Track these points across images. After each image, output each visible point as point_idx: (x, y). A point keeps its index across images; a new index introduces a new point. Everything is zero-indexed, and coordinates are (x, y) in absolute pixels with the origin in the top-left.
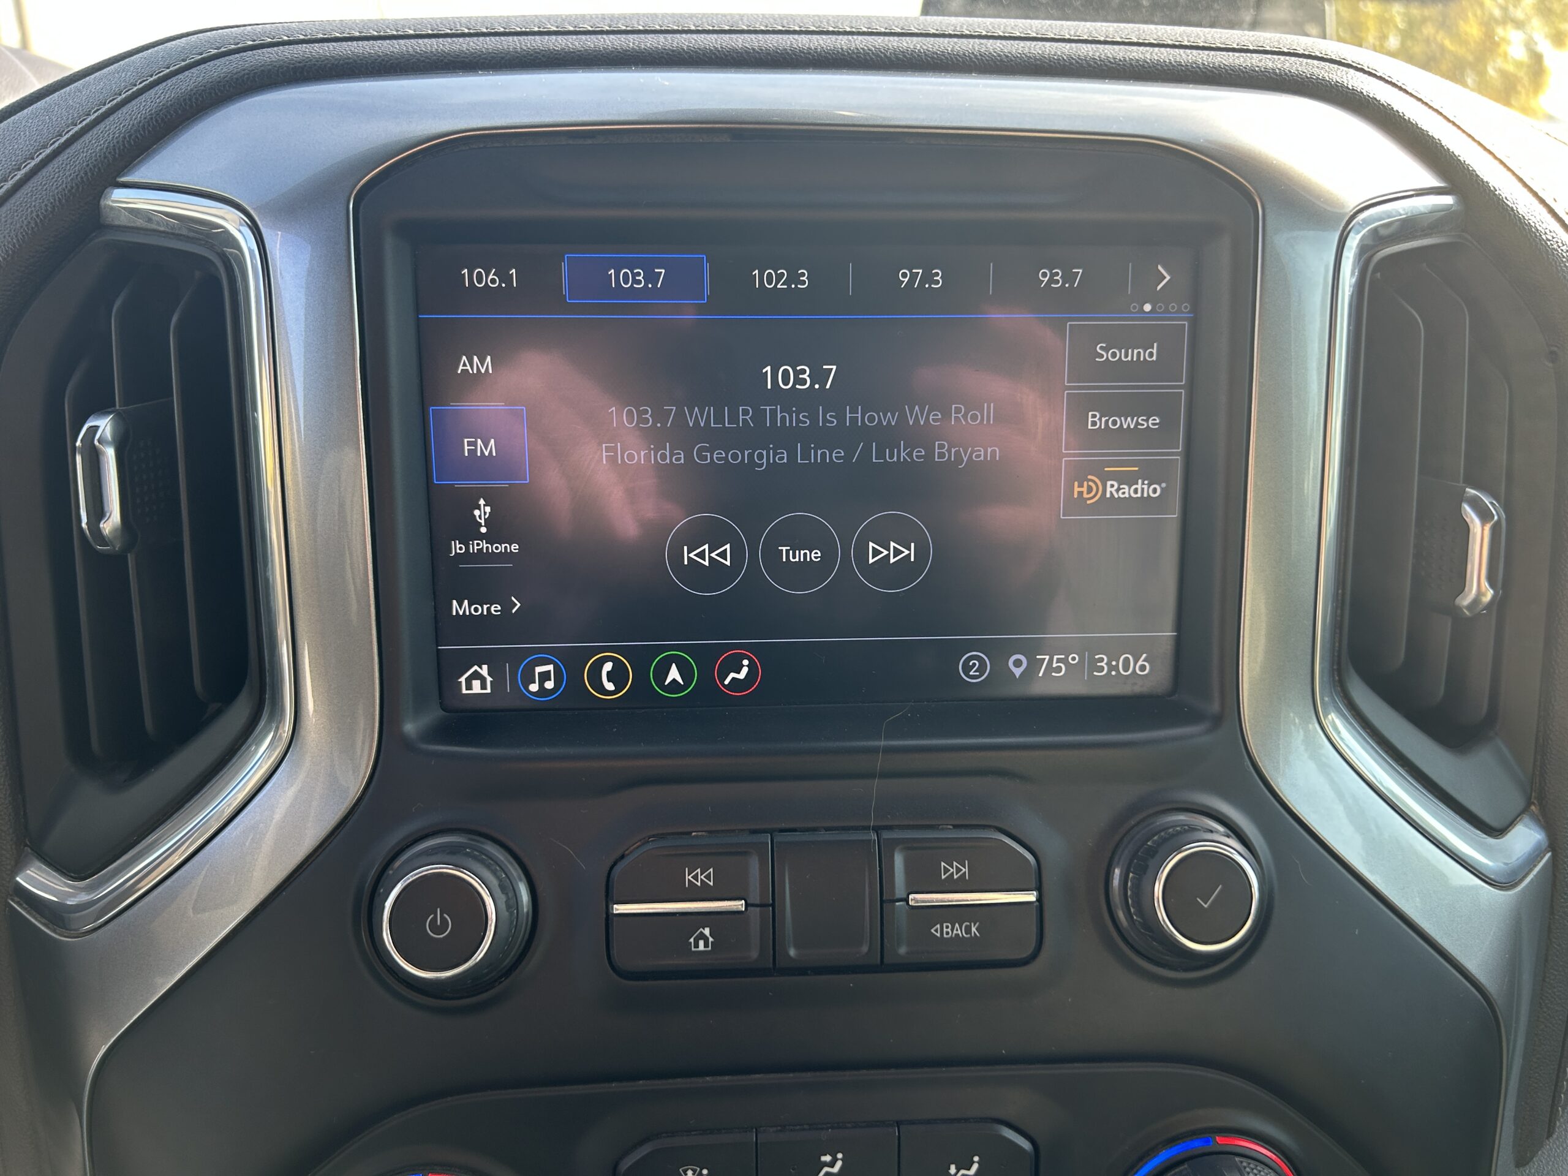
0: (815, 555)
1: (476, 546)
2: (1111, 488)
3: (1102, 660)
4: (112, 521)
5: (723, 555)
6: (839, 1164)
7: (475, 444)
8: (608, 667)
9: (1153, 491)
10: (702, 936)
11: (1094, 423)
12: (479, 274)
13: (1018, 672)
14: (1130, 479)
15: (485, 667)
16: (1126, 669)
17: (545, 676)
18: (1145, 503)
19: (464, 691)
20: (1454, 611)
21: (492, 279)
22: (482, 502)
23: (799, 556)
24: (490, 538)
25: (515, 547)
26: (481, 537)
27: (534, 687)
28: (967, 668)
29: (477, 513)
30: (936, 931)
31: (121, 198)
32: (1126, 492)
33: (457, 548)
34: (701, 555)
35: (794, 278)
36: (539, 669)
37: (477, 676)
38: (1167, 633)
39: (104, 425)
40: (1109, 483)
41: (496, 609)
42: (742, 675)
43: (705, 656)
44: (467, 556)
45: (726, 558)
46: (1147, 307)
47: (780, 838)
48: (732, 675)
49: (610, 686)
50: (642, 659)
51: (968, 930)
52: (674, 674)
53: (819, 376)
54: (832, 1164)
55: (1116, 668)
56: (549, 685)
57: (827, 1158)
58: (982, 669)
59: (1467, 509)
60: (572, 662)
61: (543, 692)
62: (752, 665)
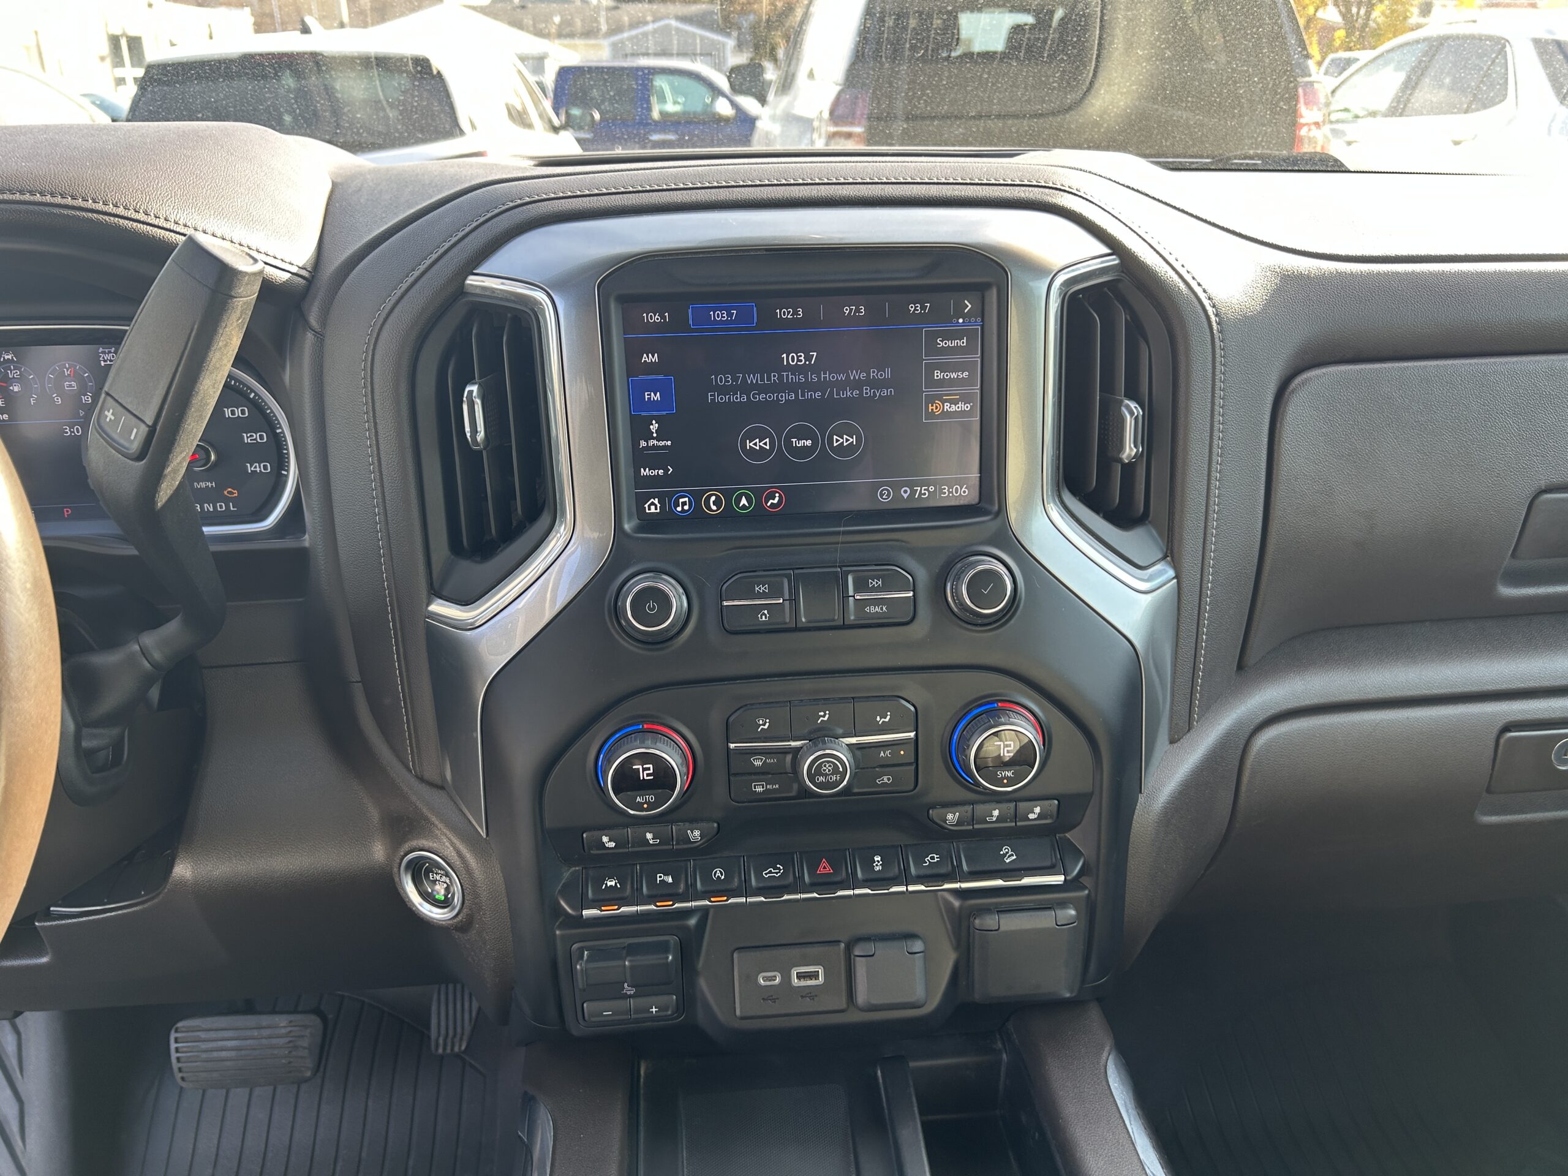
0: (809, 443)
1: (652, 443)
2: (947, 406)
3: (945, 489)
4: (481, 436)
5: (765, 444)
6: (827, 716)
7: (650, 395)
8: (713, 498)
9: (967, 407)
10: (764, 614)
11: (937, 376)
12: (651, 316)
13: (905, 496)
14: (954, 402)
15: (657, 499)
16: (956, 493)
17: (684, 504)
18: (963, 413)
19: (647, 511)
20: (1120, 460)
21: (657, 318)
22: (654, 422)
23: (801, 443)
24: (658, 439)
25: (669, 443)
26: (654, 438)
27: (679, 509)
28: (882, 495)
29: (651, 427)
30: (867, 609)
31: (472, 281)
32: (954, 408)
33: (643, 444)
34: (755, 444)
35: (795, 313)
36: (681, 500)
37: (653, 504)
38: (975, 475)
39: (475, 389)
40: (946, 404)
41: (661, 472)
42: (776, 501)
43: (758, 493)
44: (647, 448)
45: (766, 444)
46: (961, 321)
47: (796, 571)
48: (771, 501)
49: (714, 508)
50: (728, 494)
51: (882, 609)
52: (744, 501)
53: (808, 358)
54: (824, 716)
55: (952, 492)
56: (686, 507)
57: (822, 714)
58: (889, 495)
59: (1123, 409)
60: (696, 497)
61: (683, 511)
62: (780, 496)
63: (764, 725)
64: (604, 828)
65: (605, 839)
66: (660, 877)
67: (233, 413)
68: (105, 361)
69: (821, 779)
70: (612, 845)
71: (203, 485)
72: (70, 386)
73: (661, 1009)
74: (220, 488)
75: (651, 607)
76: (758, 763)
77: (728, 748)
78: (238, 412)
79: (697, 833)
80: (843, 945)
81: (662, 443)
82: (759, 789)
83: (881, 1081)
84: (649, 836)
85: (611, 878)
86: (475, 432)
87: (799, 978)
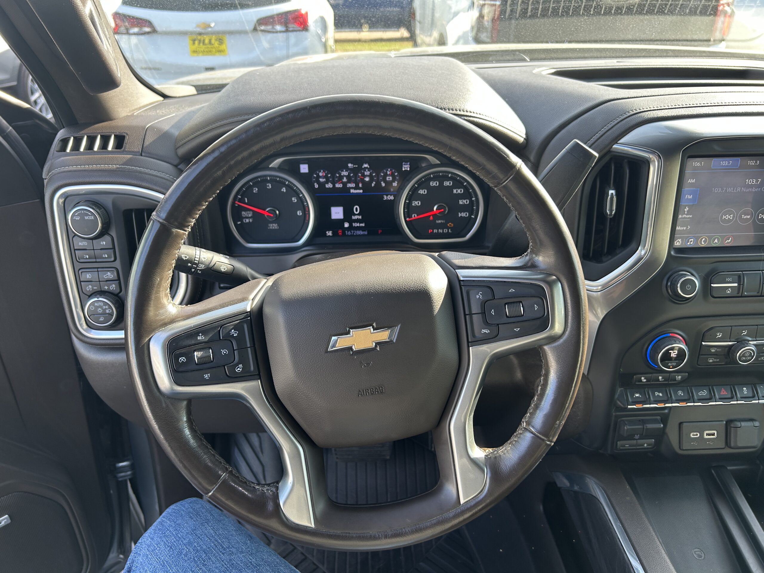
0: (749, 217)
1: (685, 216)
4: (614, 212)
5: (731, 217)
6: (746, 333)
7: (688, 196)
8: (704, 239)
10: (729, 290)
12: (696, 163)
15: (680, 240)
17: (691, 241)
19: (675, 244)
22: (687, 207)
23: (746, 217)
24: (687, 215)
25: (691, 216)
26: (685, 214)
27: (689, 244)
29: (685, 209)
31: (615, 147)
33: (680, 216)
34: (726, 217)
35: (756, 162)
36: (690, 240)
37: (679, 241)
39: (614, 192)
41: (685, 228)
42: (729, 241)
43: (722, 237)
44: (682, 218)
47: (744, 272)
48: (727, 241)
49: (703, 243)
50: (710, 238)
52: (716, 241)
53: (757, 181)
54: (744, 333)
56: (692, 243)
57: (744, 331)
60: (697, 238)
61: (690, 244)
62: (732, 239)
63: (719, 335)
64: (642, 374)
65: (643, 378)
66: (657, 394)
67: (457, 191)
68: (405, 168)
69: (744, 358)
70: (645, 380)
71: (440, 221)
72: (389, 179)
73: (648, 445)
74: (447, 222)
75: (689, 287)
76: (713, 351)
77: (701, 344)
78: (459, 191)
79: (680, 377)
80: (725, 422)
81: (688, 216)
82: (711, 361)
83: (715, 475)
84: (660, 378)
85: (637, 393)
86: (611, 210)
87: (706, 436)
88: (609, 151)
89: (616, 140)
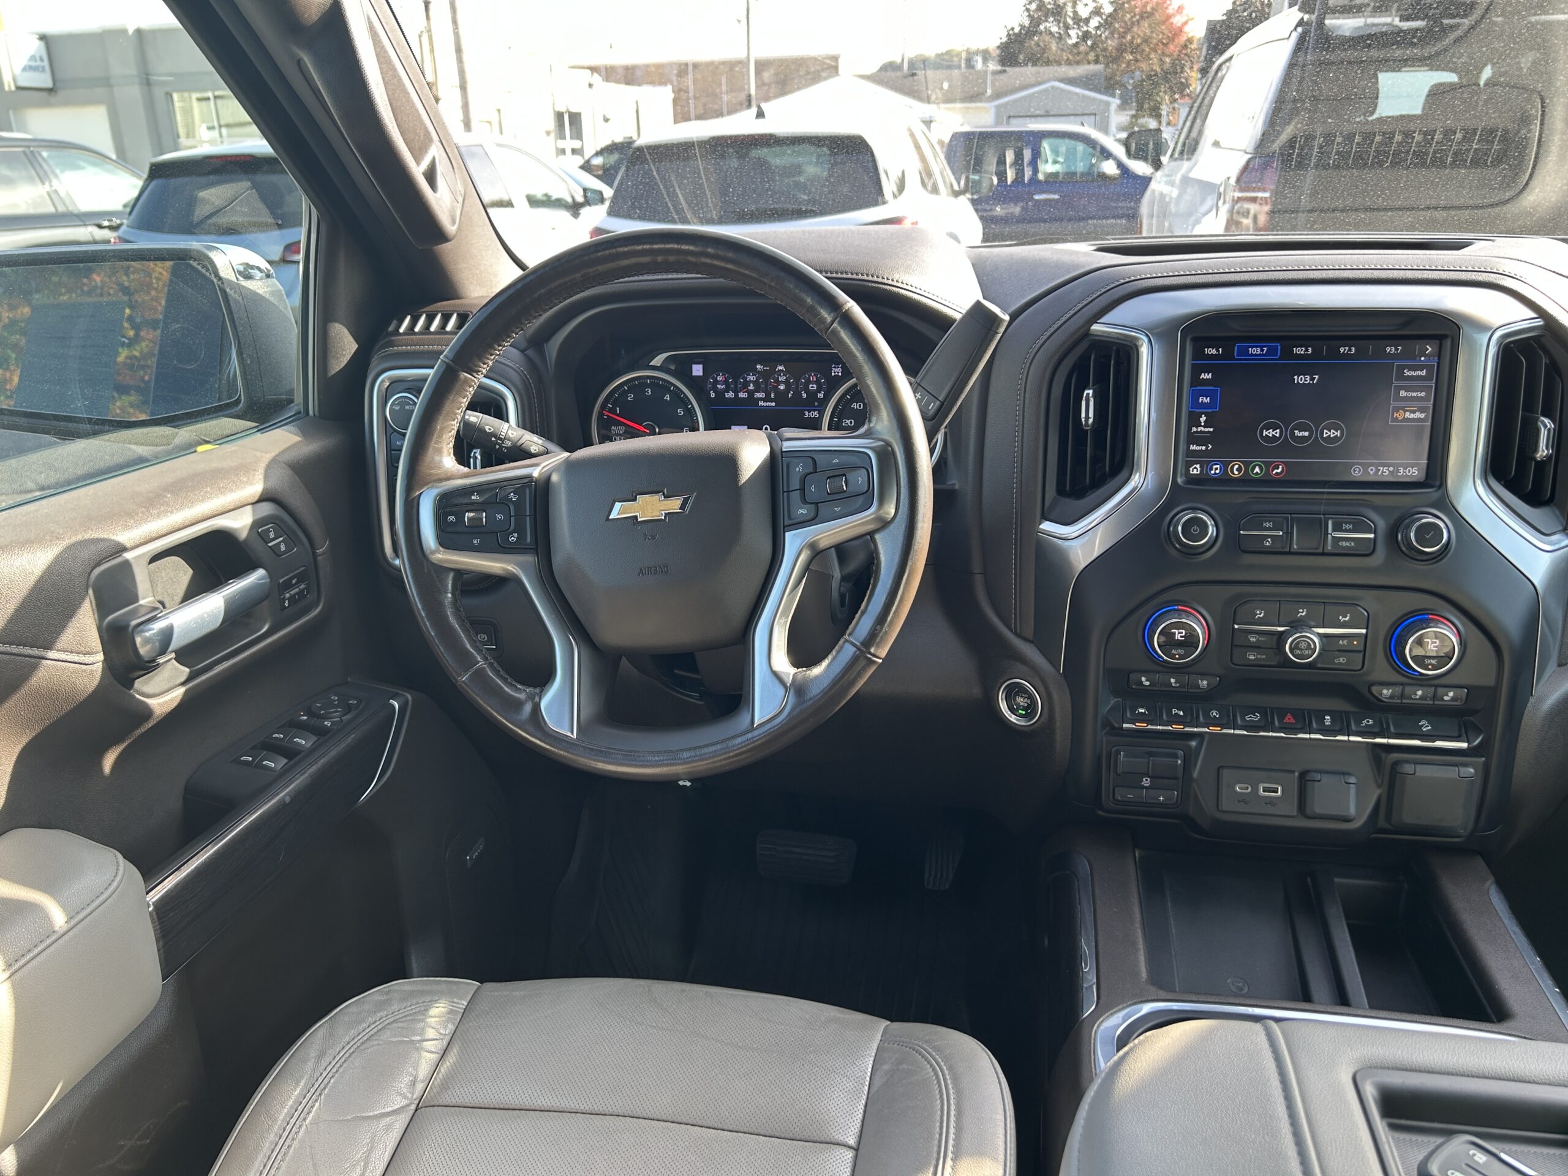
0: (1306, 434)
1: (1200, 429)
2: (1407, 415)
3: (1401, 470)
4: (1091, 421)
6: (1305, 613)
7: (1203, 399)
8: (1236, 466)
9: (1422, 416)
10: (1268, 541)
11: (1403, 394)
12: (1210, 350)
13: (1371, 473)
14: (1414, 412)
15: (1198, 465)
16: (1409, 473)
17: (1216, 469)
18: (1419, 420)
19: (1192, 472)
20: (1535, 459)
21: (1214, 352)
22: (1203, 416)
23: (1301, 434)
24: (1205, 427)
25: (1211, 430)
26: (1202, 426)
27: (1213, 472)
28: (1355, 471)
29: (1201, 419)
30: (1340, 544)
31: (1095, 327)
32: (1412, 416)
33: (1194, 429)
34: (1269, 433)
35: (1307, 350)
36: (1215, 467)
37: (1196, 468)
38: (1424, 461)
39: (1091, 392)
40: (1406, 413)
41: (1204, 448)
42: (1279, 471)
43: (1267, 464)
44: (1197, 432)
45: (1277, 433)
46: (1423, 359)
47: (1292, 516)
48: (1276, 471)
49: (1236, 473)
50: (1246, 464)
51: (1351, 544)
52: (1257, 470)
53: (1312, 379)
54: (1302, 613)
55: (1406, 472)
56: (1217, 471)
57: (1301, 611)
58: (1359, 472)
59: (1540, 424)
60: (1225, 465)
61: (1215, 474)
62: (1283, 468)
63: (1260, 615)
64: (1144, 672)
65: (1143, 679)
66: (1174, 711)
68: (835, 373)
69: (1298, 652)
70: (1148, 683)
72: (813, 387)
73: (1166, 799)
75: (1195, 530)
76: (1253, 639)
77: (1233, 627)
79: (1205, 682)
80: (1297, 774)
81: (1207, 430)
82: (1252, 657)
84: (1173, 681)
85: (1142, 707)
86: (1087, 417)
87: (1264, 791)
88: (1087, 334)
89: (1096, 318)
